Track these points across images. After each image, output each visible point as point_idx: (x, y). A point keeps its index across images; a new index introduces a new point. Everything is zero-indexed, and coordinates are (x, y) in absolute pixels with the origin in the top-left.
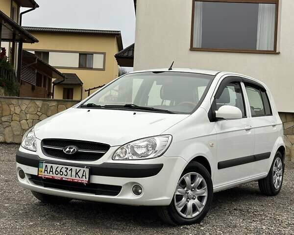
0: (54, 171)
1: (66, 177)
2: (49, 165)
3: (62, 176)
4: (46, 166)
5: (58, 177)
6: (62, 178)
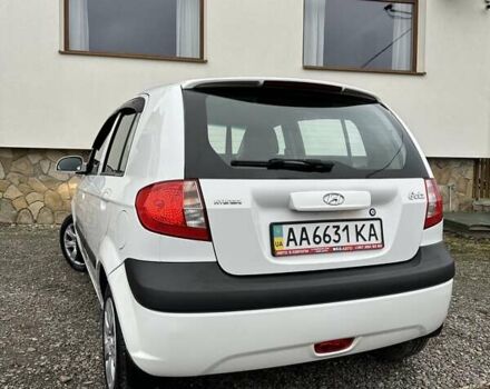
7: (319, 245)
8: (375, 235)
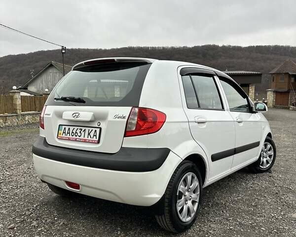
7: (73, 137)
8: (96, 136)
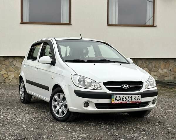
0: (121, 99)
1: (128, 101)
2: (118, 96)
3: (126, 101)
4: (116, 97)
5: (124, 102)
6: (127, 102)
